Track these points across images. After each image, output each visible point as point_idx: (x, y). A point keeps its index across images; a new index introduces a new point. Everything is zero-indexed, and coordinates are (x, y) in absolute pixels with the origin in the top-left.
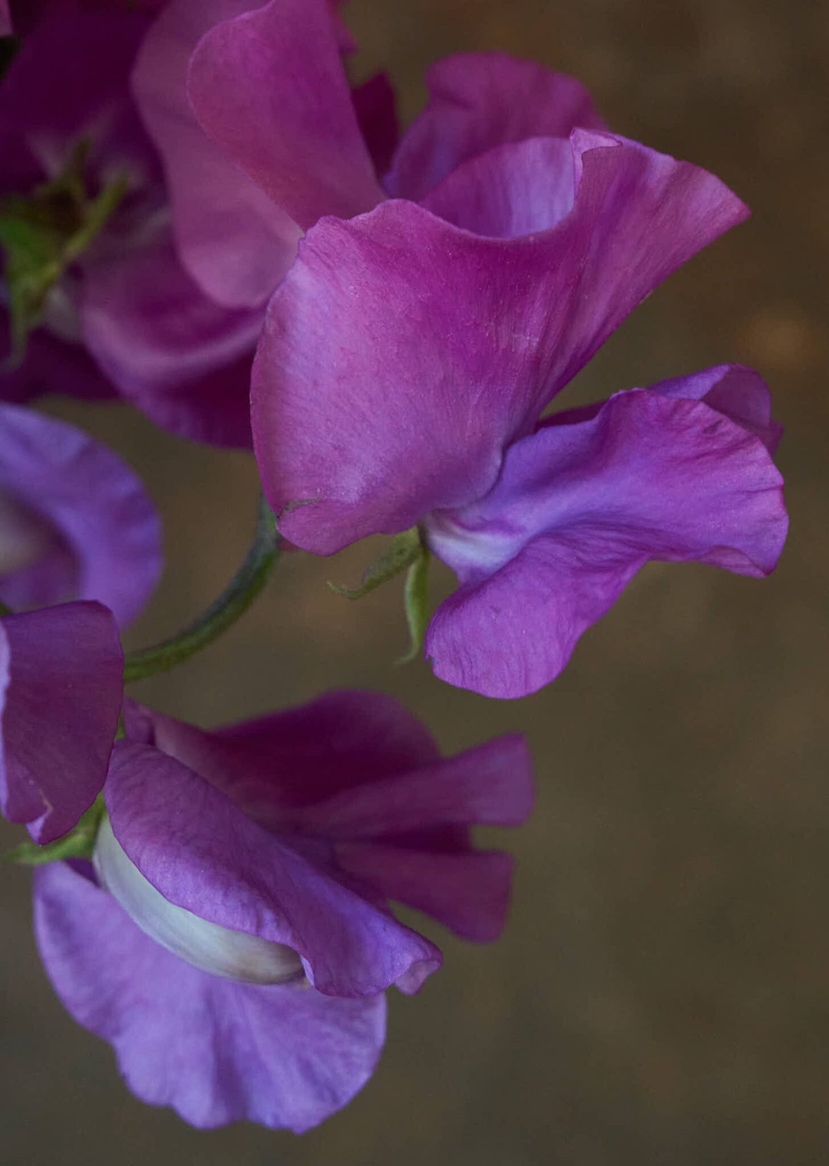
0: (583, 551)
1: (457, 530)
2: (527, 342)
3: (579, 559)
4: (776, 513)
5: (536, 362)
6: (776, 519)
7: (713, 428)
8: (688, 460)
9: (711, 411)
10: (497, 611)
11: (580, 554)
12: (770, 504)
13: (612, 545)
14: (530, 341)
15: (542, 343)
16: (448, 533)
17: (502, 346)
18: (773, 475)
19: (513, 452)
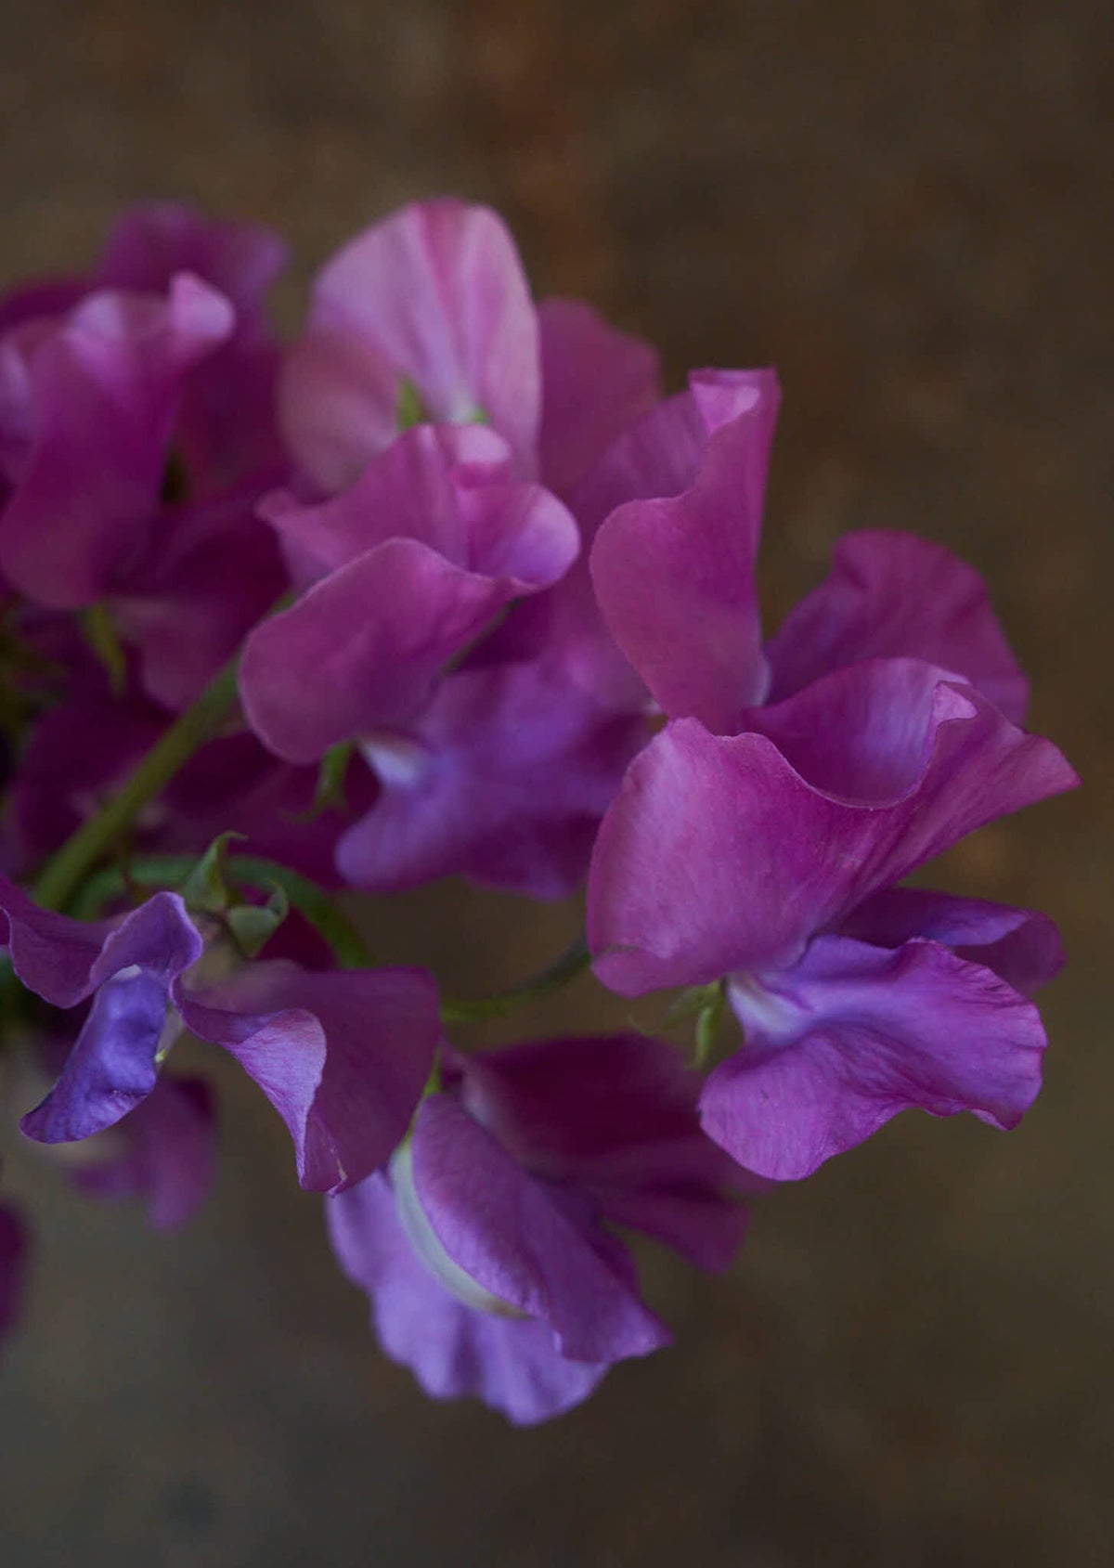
0: (855, 1062)
1: (754, 985)
2: (852, 861)
3: (849, 1071)
4: (1032, 1075)
5: (855, 878)
6: (1030, 1079)
7: (995, 989)
8: (966, 1001)
9: (995, 977)
10: (766, 1097)
11: (851, 1065)
12: (1029, 1062)
13: (882, 1064)
14: (853, 863)
15: (863, 867)
16: (746, 987)
17: (829, 861)
18: (1039, 1034)
19: (818, 944)
